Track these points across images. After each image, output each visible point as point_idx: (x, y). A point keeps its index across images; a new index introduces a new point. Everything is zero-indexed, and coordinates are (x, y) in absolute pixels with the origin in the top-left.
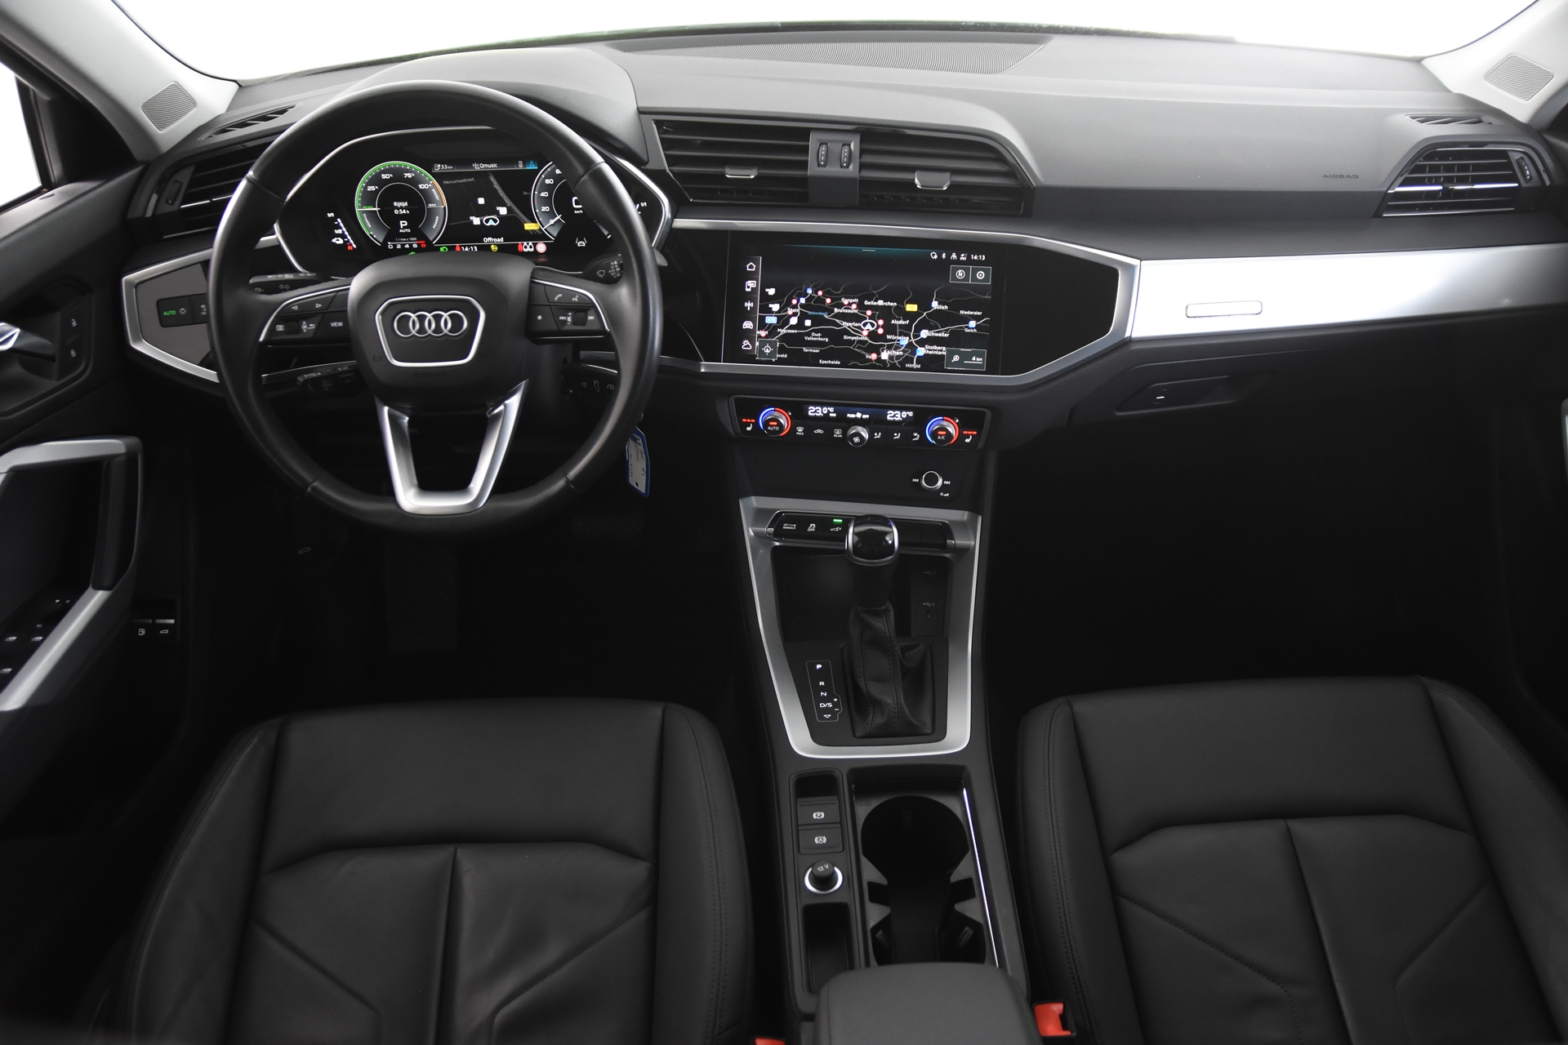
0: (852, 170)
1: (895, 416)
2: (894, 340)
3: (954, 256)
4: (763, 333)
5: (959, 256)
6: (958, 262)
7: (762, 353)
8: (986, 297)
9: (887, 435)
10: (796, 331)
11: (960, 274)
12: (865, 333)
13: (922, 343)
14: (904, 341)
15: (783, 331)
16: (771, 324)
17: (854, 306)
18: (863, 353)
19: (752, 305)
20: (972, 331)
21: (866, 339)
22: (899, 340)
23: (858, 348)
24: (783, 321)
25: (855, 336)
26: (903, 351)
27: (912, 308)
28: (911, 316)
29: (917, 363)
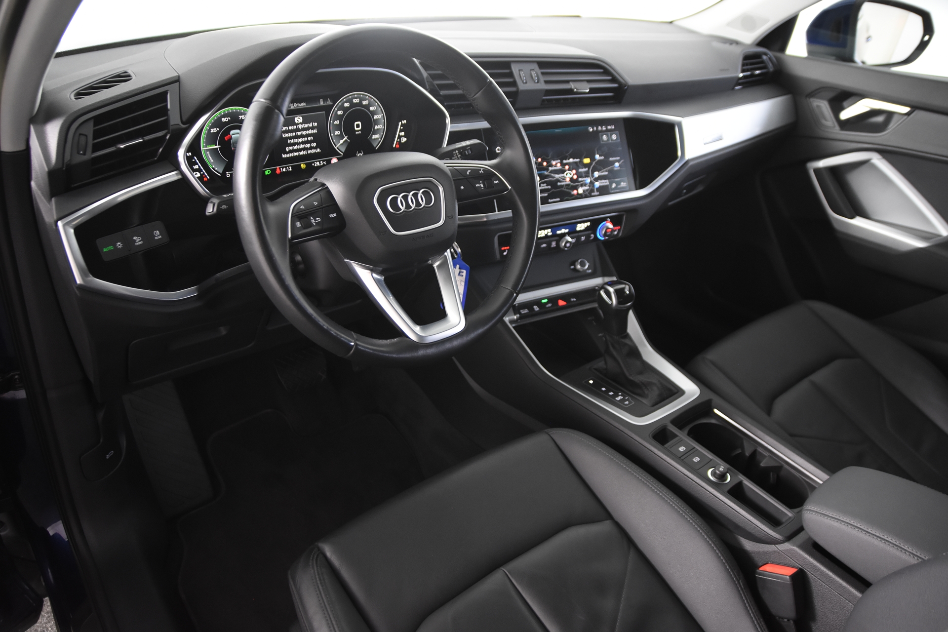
0: (543, 86)
1: (581, 227)
2: (583, 181)
3: (600, 128)
5: (602, 128)
6: (602, 131)
8: (619, 148)
9: (578, 239)
11: (605, 138)
12: (568, 179)
13: (597, 179)
14: (588, 180)
17: (559, 165)
18: (570, 191)
20: (618, 168)
21: (569, 183)
22: (585, 180)
23: (567, 189)
25: (563, 182)
26: (589, 186)
27: (587, 161)
28: (586, 166)
29: (597, 191)
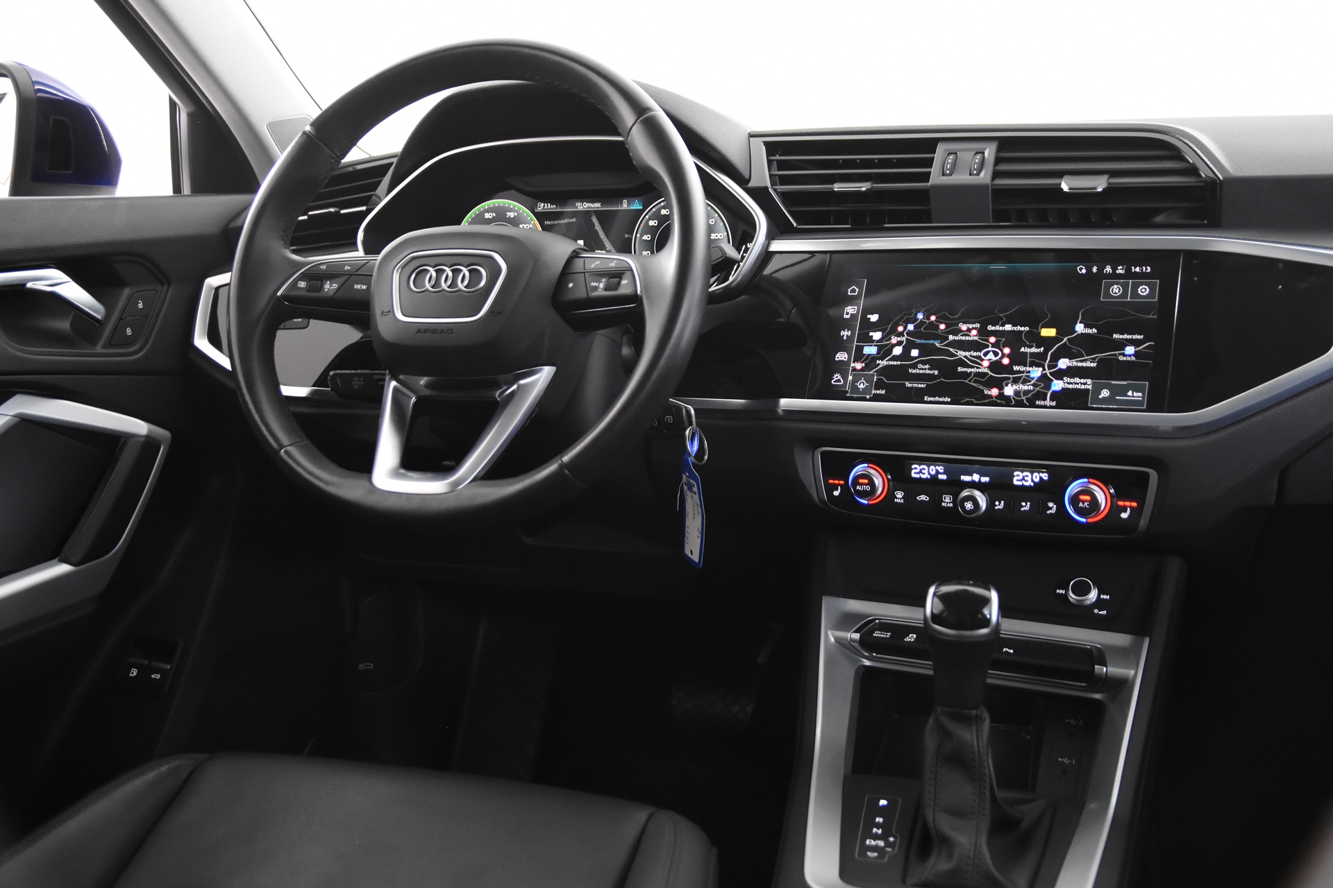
0: (985, 177)
1: (1024, 478)
2: (1023, 372)
3: (1108, 269)
4: (859, 366)
5: (1114, 269)
6: (1114, 276)
7: (854, 388)
8: (1151, 317)
9: (1012, 506)
10: (899, 363)
11: (1116, 290)
12: (986, 364)
13: (1060, 374)
14: (1036, 373)
15: (883, 363)
16: (869, 355)
17: (974, 332)
18: (981, 387)
19: (849, 333)
20: (1129, 359)
21: (986, 370)
22: (1029, 372)
23: (975, 381)
24: (885, 351)
25: (973, 367)
26: (1034, 385)
27: (1048, 332)
28: (1048, 342)
29: (1052, 399)
